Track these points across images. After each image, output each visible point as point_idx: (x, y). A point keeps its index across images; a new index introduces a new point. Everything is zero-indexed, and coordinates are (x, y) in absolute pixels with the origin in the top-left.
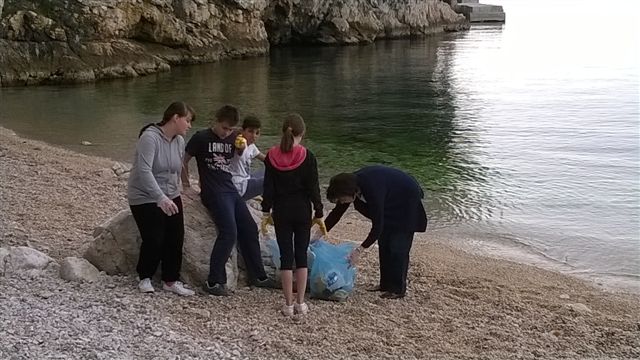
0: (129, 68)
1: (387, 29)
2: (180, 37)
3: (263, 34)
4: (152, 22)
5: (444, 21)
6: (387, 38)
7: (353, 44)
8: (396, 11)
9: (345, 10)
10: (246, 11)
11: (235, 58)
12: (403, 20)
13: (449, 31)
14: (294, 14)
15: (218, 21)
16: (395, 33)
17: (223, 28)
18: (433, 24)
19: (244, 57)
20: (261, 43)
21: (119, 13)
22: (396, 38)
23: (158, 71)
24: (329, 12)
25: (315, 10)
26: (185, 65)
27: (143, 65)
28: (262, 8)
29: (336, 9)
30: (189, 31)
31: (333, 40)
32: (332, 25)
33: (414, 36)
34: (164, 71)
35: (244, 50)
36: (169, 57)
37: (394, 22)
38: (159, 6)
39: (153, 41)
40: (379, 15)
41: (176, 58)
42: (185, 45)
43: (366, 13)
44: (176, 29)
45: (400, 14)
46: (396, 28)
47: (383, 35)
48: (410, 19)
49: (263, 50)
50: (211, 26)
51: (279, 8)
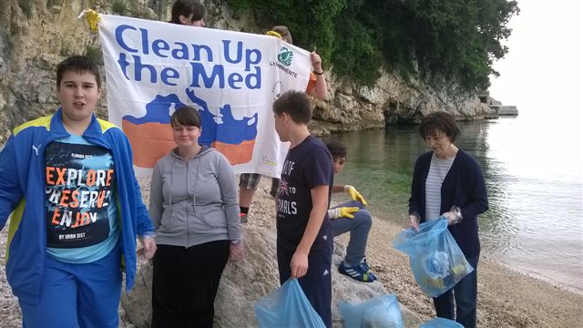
2: (337, 118)
3: (382, 117)
4: (322, 109)
5: (484, 113)
8: (457, 107)
9: (429, 105)
10: (374, 105)
11: (367, 130)
12: (461, 112)
13: (487, 118)
14: (400, 107)
15: (357, 110)
17: (360, 113)
18: (478, 114)
19: (372, 129)
20: (381, 123)
23: (324, 136)
24: (420, 106)
25: (412, 105)
26: (339, 133)
28: (383, 103)
29: (423, 105)
30: (343, 115)
32: (421, 114)
33: (467, 120)
34: (327, 135)
35: (372, 126)
36: (331, 128)
37: (456, 113)
39: (322, 120)
40: (448, 108)
41: (335, 129)
42: (340, 122)
43: (440, 107)
44: (335, 113)
45: (459, 108)
46: (457, 116)
48: (465, 111)
49: (382, 126)
50: (354, 112)
51: (392, 104)
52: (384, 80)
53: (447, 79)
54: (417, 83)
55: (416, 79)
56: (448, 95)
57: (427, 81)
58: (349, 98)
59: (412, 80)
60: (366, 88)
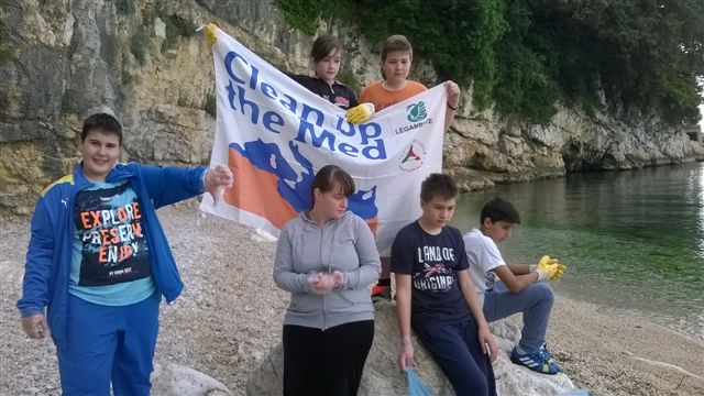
0: (465, 185)
1: (653, 160)
2: (502, 165)
3: (561, 163)
4: (483, 156)
5: (695, 153)
6: (653, 165)
7: (628, 170)
8: (660, 147)
9: (622, 146)
10: (549, 148)
11: (542, 179)
12: (665, 153)
13: (698, 161)
14: (584, 150)
15: (528, 155)
16: (659, 162)
17: (533, 159)
18: (687, 156)
19: (548, 178)
20: (560, 170)
21: (461, 150)
22: (660, 165)
23: (486, 188)
24: (610, 148)
25: (599, 147)
26: (506, 183)
27: (475, 183)
28: (561, 146)
29: (614, 146)
30: (509, 162)
31: (612, 167)
32: (611, 157)
33: (673, 163)
34: (490, 187)
35: (548, 174)
36: (495, 178)
37: (658, 154)
38: (487, 145)
39: (484, 169)
40: (646, 149)
41: (500, 179)
42: (506, 171)
43: (637, 148)
44: (499, 160)
45: (663, 149)
46: (660, 158)
47: (649, 163)
48: (670, 151)
49: (561, 174)
50: (524, 158)
51: (573, 146)
52: (561, 116)
53: (644, 113)
54: (605, 119)
55: (603, 113)
56: (647, 131)
57: (618, 115)
58: (518, 141)
59: (598, 115)
60: (538, 127)
